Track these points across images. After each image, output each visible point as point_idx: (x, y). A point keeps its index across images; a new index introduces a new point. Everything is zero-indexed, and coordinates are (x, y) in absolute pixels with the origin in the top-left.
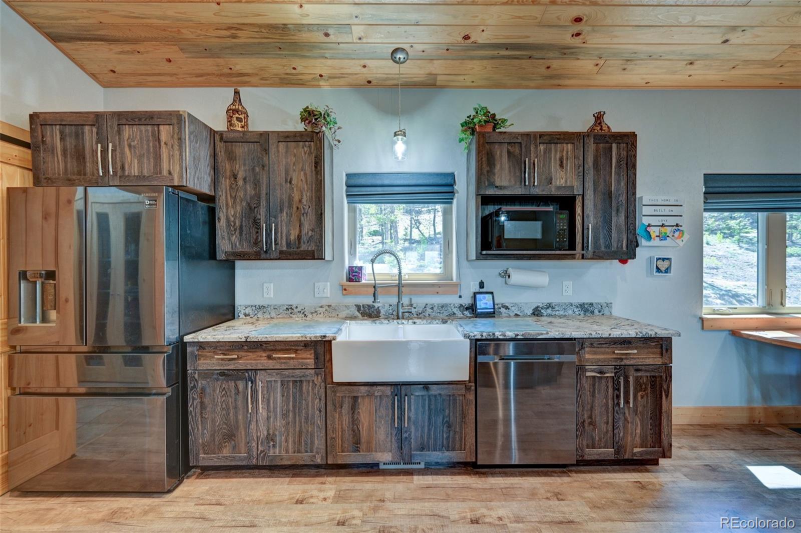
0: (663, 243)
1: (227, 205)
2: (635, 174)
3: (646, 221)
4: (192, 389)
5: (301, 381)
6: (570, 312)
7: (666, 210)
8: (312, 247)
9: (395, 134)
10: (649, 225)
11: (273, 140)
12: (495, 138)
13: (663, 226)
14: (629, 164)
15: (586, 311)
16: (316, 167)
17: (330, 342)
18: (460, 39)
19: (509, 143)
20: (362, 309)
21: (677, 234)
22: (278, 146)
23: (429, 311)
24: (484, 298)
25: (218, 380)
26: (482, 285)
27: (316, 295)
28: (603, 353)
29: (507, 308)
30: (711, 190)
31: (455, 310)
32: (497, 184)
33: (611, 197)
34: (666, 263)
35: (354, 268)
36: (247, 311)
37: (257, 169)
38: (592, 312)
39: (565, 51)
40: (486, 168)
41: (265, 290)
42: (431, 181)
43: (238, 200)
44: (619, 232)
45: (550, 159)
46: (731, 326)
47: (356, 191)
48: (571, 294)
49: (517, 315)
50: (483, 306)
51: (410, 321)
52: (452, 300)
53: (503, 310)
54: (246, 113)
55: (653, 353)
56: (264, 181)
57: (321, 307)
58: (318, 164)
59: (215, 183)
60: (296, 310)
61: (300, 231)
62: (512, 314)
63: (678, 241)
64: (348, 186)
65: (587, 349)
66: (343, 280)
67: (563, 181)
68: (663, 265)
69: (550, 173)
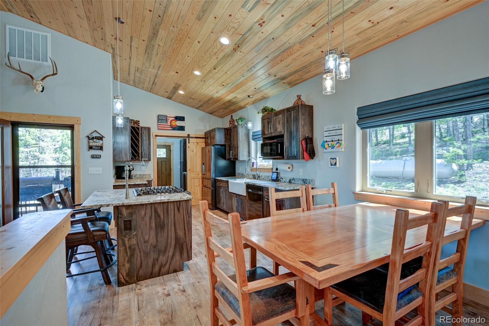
0: (333, 150)
3: (325, 139)
6: (300, 182)
7: (334, 133)
8: (237, 157)
10: (327, 142)
11: (232, 129)
13: (332, 141)
15: (305, 182)
17: (228, 181)
19: (268, 119)
21: (338, 145)
24: (275, 174)
26: (277, 169)
28: (268, 193)
29: (282, 179)
30: (362, 117)
31: (271, 178)
32: (266, 133)
34: (334, 160)
36: (237, 175)
37: (230, 137)
38: (307, 183)
40: (263, 129)
41: (240, 169)
44: (294, 148)
45: (277, 122)
48: (302, 175)
50: (274, 177)
52: (270, 174)
56: (231, 140)
59: (225, 142)
62: (284, 181)
63: (340, 149)
64: (252, 136)
65: (265, 191)
66: (251, 166)
68: (333, 162)
69: (276, 127)
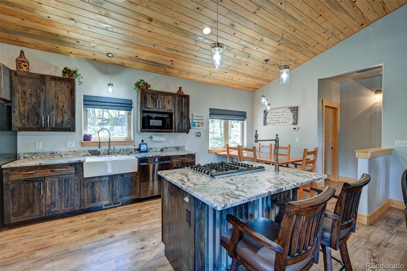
0: (199, 128)
1: (19, 105)
2: (189, 108)
3: (194, 121)
4: (6, 189)
5: (68, 179)
6: (173, 150)
7: (199, 118)
8: (69, 126)
9: (109, 85)
10: (195, 122)
11: (48, 80)
12: (147, 91)
13: (199, 123)
14: (187, 104)
15: (177, 149)
16: (71, 93)
17: (82, 163)
18: (134, 56)
19: (151, 94)
20: (91, 152)
21: (202, 125)
22: (50, 82)
23: (122, 151)
24: (144, 146)
25: (23, 183)
26: (143, 141)
27: (67, 147)
28: (178, 160)
29: (152, 149)
30: (211, 113)
31: (132, 151)
32: (148, 107)
33: (182, 114)
34: (200, 134)
35: (87, 135)
36: (25, 156)
37: (38, 91)
38: (179, 149)
39: (169, 67)
40: (144, 101)
41: (37, 145)
42: (123, 102)
43: (26, 104)
44: (185, 124)
45: (165, 100)
46: (215, 152)
47: (88, 103)
48: (173, 144)
49: (155, 151)
50: (143, 149)
51: (114, 155)
52: (132, 147)
53: (150, 150)
54: (28, 63)
55: (191, 159)
56: (43, 96)
57: (70, 152)
58: (72, 92)
59: (12, 94)
60: (56, 154)
61: (63, 119)
62: (154, 151)
63: (203, 127)
64: (84, 100)
65: (174, 159)
66: (82, 140)
67: (169, 108)
68: (199, 134)
69: (165, 105)
